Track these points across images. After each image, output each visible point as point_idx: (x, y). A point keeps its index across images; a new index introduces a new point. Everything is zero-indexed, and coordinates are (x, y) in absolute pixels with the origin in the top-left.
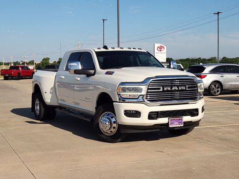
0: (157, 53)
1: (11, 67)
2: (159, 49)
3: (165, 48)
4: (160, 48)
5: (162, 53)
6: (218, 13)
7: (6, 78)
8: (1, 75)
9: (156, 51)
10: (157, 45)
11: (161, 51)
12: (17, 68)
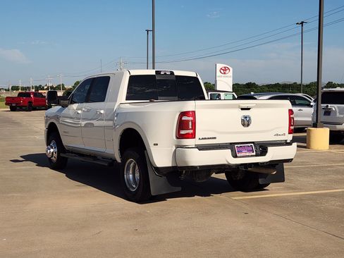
0: (220, 76)
1: (20, 94)
2: (222, 71)
3: (231, 69)
4: (224, 70)
5: (227, 77)
6: (302, 23)
7: (13, 109)
8: (6, 104)
9: (218, 73)
10: (219, 66)
11: (225, 73)
12: (28, 95)
